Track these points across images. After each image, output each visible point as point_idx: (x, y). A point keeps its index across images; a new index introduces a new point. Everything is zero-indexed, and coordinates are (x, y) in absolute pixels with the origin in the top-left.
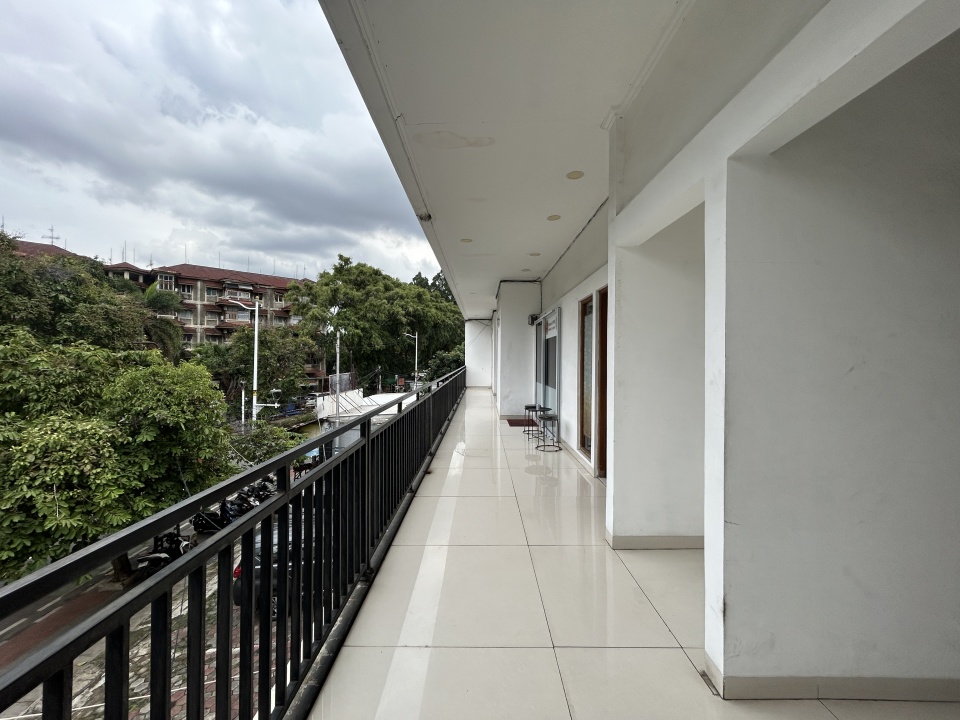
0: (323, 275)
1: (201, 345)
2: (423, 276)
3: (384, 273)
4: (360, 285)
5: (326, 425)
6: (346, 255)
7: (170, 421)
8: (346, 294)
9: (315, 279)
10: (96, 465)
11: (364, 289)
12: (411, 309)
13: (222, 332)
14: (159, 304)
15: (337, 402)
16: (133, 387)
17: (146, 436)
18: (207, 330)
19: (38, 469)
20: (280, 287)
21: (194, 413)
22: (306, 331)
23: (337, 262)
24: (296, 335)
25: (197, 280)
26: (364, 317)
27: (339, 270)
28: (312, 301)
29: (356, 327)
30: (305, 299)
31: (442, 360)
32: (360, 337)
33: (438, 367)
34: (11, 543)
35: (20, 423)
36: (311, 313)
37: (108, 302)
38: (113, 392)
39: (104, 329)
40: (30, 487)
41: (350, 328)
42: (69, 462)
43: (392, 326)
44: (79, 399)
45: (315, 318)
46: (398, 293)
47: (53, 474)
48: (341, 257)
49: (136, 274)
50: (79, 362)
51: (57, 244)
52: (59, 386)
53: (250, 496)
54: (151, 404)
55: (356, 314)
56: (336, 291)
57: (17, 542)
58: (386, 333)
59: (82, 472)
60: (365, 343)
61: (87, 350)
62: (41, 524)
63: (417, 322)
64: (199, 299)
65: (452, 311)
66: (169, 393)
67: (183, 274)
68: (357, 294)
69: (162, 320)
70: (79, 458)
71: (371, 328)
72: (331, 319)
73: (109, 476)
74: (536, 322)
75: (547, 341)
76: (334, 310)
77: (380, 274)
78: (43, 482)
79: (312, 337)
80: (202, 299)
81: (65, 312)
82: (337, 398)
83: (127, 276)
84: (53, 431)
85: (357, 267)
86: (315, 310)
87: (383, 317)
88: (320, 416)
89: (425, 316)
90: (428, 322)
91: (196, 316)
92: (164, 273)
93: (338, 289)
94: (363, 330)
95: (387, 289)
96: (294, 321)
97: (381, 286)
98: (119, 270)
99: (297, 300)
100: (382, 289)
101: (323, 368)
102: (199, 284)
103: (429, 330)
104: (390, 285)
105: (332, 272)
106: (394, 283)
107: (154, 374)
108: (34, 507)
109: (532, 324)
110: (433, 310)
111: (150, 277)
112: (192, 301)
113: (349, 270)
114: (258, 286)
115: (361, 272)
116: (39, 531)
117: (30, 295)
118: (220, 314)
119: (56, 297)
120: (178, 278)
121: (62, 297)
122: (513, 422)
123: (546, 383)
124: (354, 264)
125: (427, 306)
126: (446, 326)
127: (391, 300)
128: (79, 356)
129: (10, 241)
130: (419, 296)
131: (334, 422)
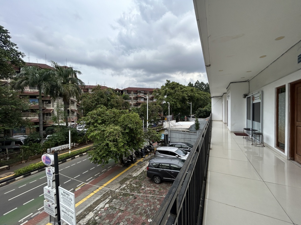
0: (162, 87)
1: (133, 108)
2: (191, 83)
3: (180, 84)
4: (173, 88)
5: (166, 130)
6: (168, 80)
7: (132, 127)
8: (169, 91)
9: (160, 88)
10: (118, 137)
11: (174, 89)
12: (189, 95)
13: (138, 104)
14: (125, 98)
15: (169, 124)
16: (124, 118)
17: (127, 131)
18: (134, 104)
19: (109, 137)
20: (151, 91)
21: (136, 126)
22: (158, 103)
23: (166, 82)
24: (156, 104)
25: (131, 91)
26: (174, 98)
27: (167, 85)
28: (160, 94)
29: (172, 101)
30: (158, 94)
31: (200, 111)
32: (173, 104)
33: (199, 113)
34: (105, 152)
35: (105, 126)
36: (159, 98)
37: (116, 98)
38: (121, 120)
39: (116, 105)
40: (108, 141)
41: (171, 102)
42: (114, 136)
43: (183, 100)
44: (114, 121)
45: (160, 99)
46: (185, 90)
47: (111, 138)
48: (167, 81)
49: (119, 91)
50: (114, 113)
51: (106, 86)
52: (111, 118)
53: (147, 148)
54: (128, 123)
55: (172, 97)
56: (166, 91)
57: (106, 152)
58: (181, 103)
59: (116, 138)
60: (175, 106)
61: (114, 110)
62: (110, 149)
63: (191, 98)
64: (132, 96)
65: (203, 94)
66: (131, 120)
67: (129, 90)
68: (172, 91)
69: (126, 102)
70: (116, 135)
71: (177, 101)
72: (165, 99)
73: (121, 140)
74: (247, 97)
75: (253, 104)
76: (166, 97)
77: (179, 84)
78: (110, 140)
79: (160, 105)
80: (133, 96)
81: (109, 101)
82: (169, 123)
83: (118, 91)
84: (111, 128)
85: (172, 83)
86: (161, 97)
87: (180, 97)
88: (165, 128)
89: (194, 96)
90: (195, 98)
91: (131, 100)
92: (125, 90)
93: (167, 90)
94: (174, 102)
95: (181, 89)
96: (155, 100)
97: (179, 88)
98: (116, 90)
99: (155, 94)
100: (180, 89)
101: (162, 114)
102: (132, 92)
103: (195, 101)
104: (182, 87)
105: (165, 85)
106: (183, 87)
107: (128, 116)
108: (109, 145)
109: (245, 97)
110: (197, 94)
111: (122, 91)
112: (131, 97)
113: (170, 84)
114: (146, 91)
115: (173, 84)
116: (109, 150)
117: (104, 98)
118: (137, 100)
119: (108, 98)
120: (128, 91)
121: (109, 98)
122: (237, 134)
123: (253, 120)
124: (171, 82)
125: (195, 93)
126: (201, 100)
127: (183, 92)
128: (114, 112)
129: (100, 86)
130: (192, 90)
131: (168, 130)
